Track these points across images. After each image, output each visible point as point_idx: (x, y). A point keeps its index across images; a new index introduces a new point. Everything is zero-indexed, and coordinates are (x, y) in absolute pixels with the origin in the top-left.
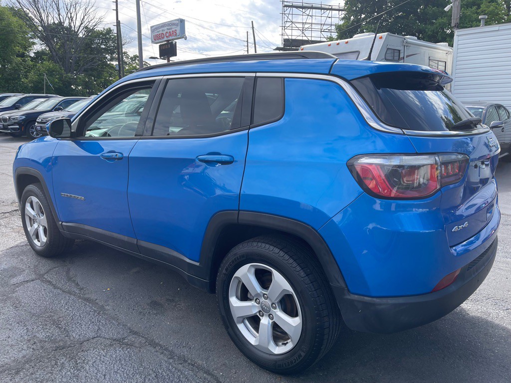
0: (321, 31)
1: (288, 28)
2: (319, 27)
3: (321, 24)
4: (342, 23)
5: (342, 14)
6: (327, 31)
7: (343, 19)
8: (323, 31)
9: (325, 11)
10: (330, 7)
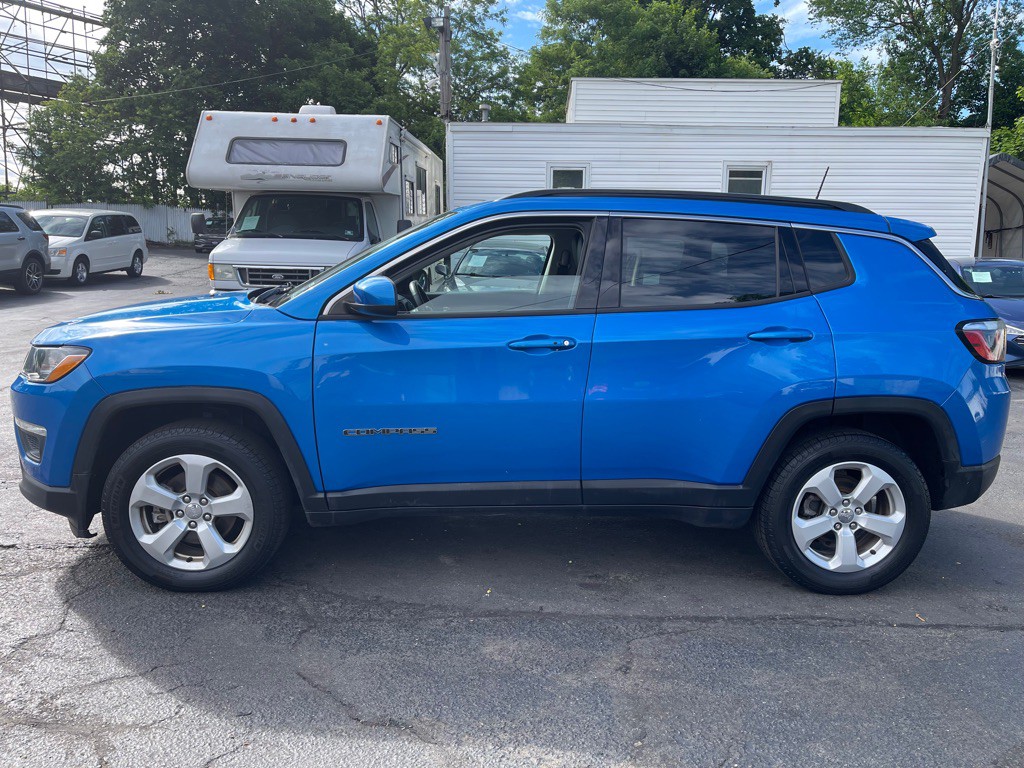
0: (47, 59)
1: (21, 50)
2: (41, 48)
3: (46, 44)
4: (103, 49)
5: (103, 32)
6: (61, 59)
7: (103, 42)
8: (53, 59)
9: (53, 16)
10: (69, 12)
